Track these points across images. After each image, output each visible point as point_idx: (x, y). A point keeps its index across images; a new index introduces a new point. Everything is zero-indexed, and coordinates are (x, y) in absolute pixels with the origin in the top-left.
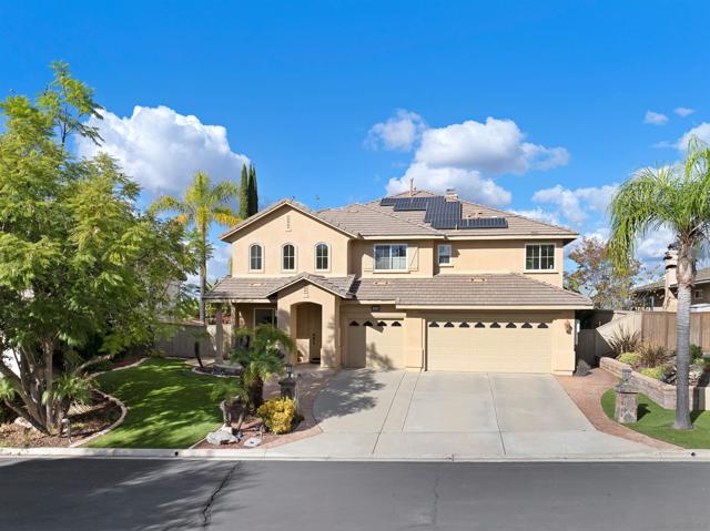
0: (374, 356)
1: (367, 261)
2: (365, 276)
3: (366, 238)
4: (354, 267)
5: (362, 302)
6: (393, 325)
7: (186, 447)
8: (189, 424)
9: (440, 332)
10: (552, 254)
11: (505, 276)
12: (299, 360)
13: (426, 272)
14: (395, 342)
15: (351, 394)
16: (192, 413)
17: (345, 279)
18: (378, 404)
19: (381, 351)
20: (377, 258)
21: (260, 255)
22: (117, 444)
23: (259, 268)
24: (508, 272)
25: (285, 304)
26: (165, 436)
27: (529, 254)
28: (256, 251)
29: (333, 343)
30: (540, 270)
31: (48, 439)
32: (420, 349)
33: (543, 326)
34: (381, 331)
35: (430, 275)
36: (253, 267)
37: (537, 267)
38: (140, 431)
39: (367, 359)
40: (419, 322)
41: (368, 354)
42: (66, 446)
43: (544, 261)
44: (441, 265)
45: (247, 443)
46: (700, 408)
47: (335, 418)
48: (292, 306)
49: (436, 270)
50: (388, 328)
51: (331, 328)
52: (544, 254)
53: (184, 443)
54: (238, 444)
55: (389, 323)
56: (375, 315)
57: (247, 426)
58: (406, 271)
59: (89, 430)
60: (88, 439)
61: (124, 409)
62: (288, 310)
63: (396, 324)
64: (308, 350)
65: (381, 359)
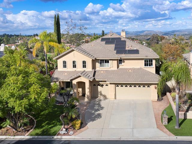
0: (101, 94)
1: (98, 65)
2: (97, 69)
3: (97, 59)
4: (94, 67)
5: (97, 80)
6: (106, 85)
7: (55, 135)
8: (54, 126)
9: (119, 88)
10: (152, 62)
11: (138, 69)
12: (79, 95)
13: (115, 68)
14: (107, 90)
15: (95, 112)
16: (54, 122)
17: (91, 72)
18: (103, 117)
19: (103, 93)
20: (101, 63)
21: (66, 64)
22: (37, 134)
23: (66, 67)
24: (139, 67)
25: (74, 82)
26: (49, 131)
27: (145, 62)
28: (65, 63)
29: (89, 93)
30: (149, 67)
31: (18, 133)
32: (114, 93)
33: (148, 87)
34: (103, 87)
35: (116, 69)
36: (64, 67)
37: (147, 66)
38: (42, 129)
39: (99, 95)
40: (113, 86)
41: (99, 94)
42: (24, 135)
43: (150, 64)
44: (120, 65)
45: (70, 134)
46: (186, 118)
47: (91, 122)
48: (77, 82)
49: (118, 67)
50: (104, 86)
51: (88, 89)
52: (149, 62)
53: (54, 134)
54: (67, 134)
55: (105, 85)
56: (100, 83)
57: (68, 127)
58: (109, 67)
59: (28, 129)
60: (29, 133)
61: (35, 121)
62: (76, 83)
63: (107, 85)
64: (81, 92)
65: (103, 95)
